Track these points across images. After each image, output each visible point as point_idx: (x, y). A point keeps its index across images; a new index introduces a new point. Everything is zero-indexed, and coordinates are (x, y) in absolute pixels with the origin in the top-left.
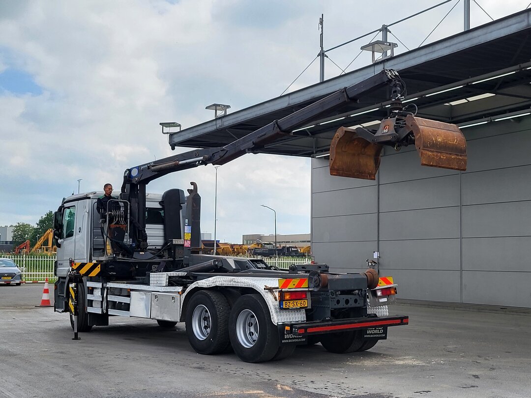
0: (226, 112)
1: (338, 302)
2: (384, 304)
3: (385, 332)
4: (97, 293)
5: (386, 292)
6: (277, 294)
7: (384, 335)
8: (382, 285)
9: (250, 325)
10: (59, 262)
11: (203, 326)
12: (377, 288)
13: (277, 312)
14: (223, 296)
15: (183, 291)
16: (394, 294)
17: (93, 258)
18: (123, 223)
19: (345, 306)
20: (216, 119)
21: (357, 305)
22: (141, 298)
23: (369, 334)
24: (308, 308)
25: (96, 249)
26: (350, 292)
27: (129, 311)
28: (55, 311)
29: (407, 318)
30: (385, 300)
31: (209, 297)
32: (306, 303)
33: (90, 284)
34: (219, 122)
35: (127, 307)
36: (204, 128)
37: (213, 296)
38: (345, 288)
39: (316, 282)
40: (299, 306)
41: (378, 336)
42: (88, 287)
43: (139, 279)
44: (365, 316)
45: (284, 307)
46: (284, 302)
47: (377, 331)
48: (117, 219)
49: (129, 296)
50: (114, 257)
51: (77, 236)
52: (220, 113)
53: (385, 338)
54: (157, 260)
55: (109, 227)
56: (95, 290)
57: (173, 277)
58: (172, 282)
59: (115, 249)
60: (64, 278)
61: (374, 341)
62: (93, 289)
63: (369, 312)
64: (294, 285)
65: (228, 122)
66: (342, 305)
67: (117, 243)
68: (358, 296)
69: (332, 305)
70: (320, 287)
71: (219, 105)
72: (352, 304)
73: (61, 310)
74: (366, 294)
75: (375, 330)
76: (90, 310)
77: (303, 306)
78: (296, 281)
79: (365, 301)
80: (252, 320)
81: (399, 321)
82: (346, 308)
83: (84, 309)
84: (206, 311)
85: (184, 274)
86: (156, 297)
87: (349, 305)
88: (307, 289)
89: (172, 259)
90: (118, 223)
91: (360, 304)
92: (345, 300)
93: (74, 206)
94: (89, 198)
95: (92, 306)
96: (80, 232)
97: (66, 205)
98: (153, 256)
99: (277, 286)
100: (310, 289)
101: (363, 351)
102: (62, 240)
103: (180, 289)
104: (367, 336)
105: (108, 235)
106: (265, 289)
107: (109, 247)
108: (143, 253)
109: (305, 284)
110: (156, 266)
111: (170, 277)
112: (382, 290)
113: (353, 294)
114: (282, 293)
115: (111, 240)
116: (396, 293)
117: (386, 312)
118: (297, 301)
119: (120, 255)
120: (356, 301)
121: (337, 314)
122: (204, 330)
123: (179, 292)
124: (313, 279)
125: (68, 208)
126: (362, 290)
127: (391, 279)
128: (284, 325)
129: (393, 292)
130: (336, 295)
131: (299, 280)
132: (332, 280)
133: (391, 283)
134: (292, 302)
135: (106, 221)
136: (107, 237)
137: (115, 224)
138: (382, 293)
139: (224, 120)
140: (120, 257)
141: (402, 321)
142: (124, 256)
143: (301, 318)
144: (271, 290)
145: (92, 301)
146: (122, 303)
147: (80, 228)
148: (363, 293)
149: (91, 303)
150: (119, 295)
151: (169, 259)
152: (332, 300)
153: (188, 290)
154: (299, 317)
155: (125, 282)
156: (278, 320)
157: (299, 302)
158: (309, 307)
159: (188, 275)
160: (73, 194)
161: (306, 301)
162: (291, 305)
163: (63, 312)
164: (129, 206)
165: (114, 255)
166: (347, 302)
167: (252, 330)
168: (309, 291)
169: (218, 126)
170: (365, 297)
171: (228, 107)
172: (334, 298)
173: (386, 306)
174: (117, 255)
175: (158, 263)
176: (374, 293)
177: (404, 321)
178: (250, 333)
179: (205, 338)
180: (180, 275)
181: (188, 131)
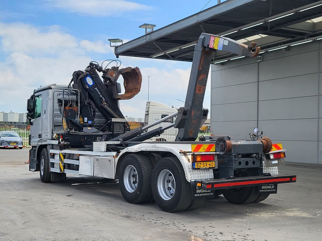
0: (153, 30)
1: (240, 163)
2: (275, 165)
3: (276, 188)
4: (57, 157)
5: (278, 156)
6: (190, 157)
7: (275, 190)
8: (274, 150)
9: (169, 181)
10: (32, 136)
11: (132, 181)
12: (270, 152)
13: (190, 171)
14: (147, 158)
15: (117, 155)
16: (283, 158)
17: (54, 132)
18: (75, 106)
19: (246, 167)
20: (146, 35)
21: (255, 166)
22: (86, 161)
23: (263, 189)
24: (215, 168)
25: (56, 126)
26: (249, 155)
27: (78, 171)
28: (30, 170)
29: (295, 177)
30: (276, 162)
31: (136, 160)
32: (214, 164)
33: (52, 151)
34: (148, 37)
35: (76, 168)
36: (138, 42)
37: (140, 159)
38: (245, 152)
39: (222, 147)
40: (208, 166)
41: (270, 190)
42: (51, 153)
43: (87, 147)
44: (261, 175)
45: (196, 167)
46: (196, 163)
47: (269, 187)
48: (70, 103)
49: (78, 160)
50: (69, 131)
51: (43, 116)
52: (149, 31)
53: (275, 192)
54: (101, 133)
55: (65, 109)
56: (55, 155)
57: (110, 145)
58: (109, 149)
59: (69, 125)
60: (36, 147)
61: (266, 194)
62: (54, 154)
63: (265, 171)
64: (204, 149)
65: (154, 37)
66: (243, 166)
67: (71, 121)
68: (256, 159)
69: (235, 166)
70: (225, 151)
71: (148, 25)
72: (251, 165)
73: (33, 170)
74: (261, 157)
75: (268, 186)
76: (52, 170)
77: (211, 166)
78: (205, 146)
79: (261, 163)
80: (170, 178)
81: (289, 179)
82: (245, 168)
83: (48, 169)
84: (135, 170)
85: (118, 143)
86: (97, 160)
87: (248, 166)
88: (215, 153)
89: (111, 133)
90: (71, 106)
91: (257, 165)
92: (245, 161)
93: (41, 95)
94: (51, 88)
95: (54, 167)
96: (45, 113)
97: (36, 94)
98: (97, 130)
99: (190, 150)
100: (217, 153)
101: (257, 202)
102: (34, 120)
103: (114, 153)
104: (262, 191)
105: (64, 115)
106: (180, 153)
107: (65, 124)
108: (90, 128)
109: (213, 149)
110: (100, 138)
111: (107, 145)
112: (274, 154)
113: (252, 157)
114: (194, 157)
115: (66, 119)
116: (285, 157)
117: (276, 172)
118: (206, 163)
119: (73, 130)
120: (254, 163)
121: (238, 173)
122: (133, 185)
123: (114, 156)
124: (220, 145)
125: (38, 96)
126: (258, 154)
127: (280, 146)
128: (196, 182)
129: (282, 156)
130: (238, 158)
131: (208, 145)
132: (235, 145)
133: (281, 149)
134: (202, 163)
135: (62, 105)
136: (63, 116)
137: (69, 107)
138: (274, 157)
139: (152, 35)
140: (73, 131)
141: (291, 179)
142: (76, 130)
143: (210, 176)
144: (185, 153)
145: (54, 163)
146: (74, 165)
147: (45, 111)
148: (260, 156)
149: (53, 165)
150: (72, 159)
151: (109, 133)
152: (235, 161)
153: (121, 154)
154: (208, 176)
155: (77, 149)
156: (191, 178)
157: (208, 163)
158: (217, 168)
159: (121, 144)
160: (41, 86)
161: (214, 162)
162: (202, 165)
163: (35, 171)
164: (79, 93)
165: (69, 130)
166: (247, 163)
167: (170, 185)
168: (216, 154)
169: (147, 40)
170: (261, 160)
171: (155, 26)
172: (237, 160)
173: (277, 167)
174: (71, 129)
175: (101, 136)
176: (268, 157)
177: (293, 179)
178: (168, 188)
179: (134, 191)
180: (115, 143)
181: (128, 44)
